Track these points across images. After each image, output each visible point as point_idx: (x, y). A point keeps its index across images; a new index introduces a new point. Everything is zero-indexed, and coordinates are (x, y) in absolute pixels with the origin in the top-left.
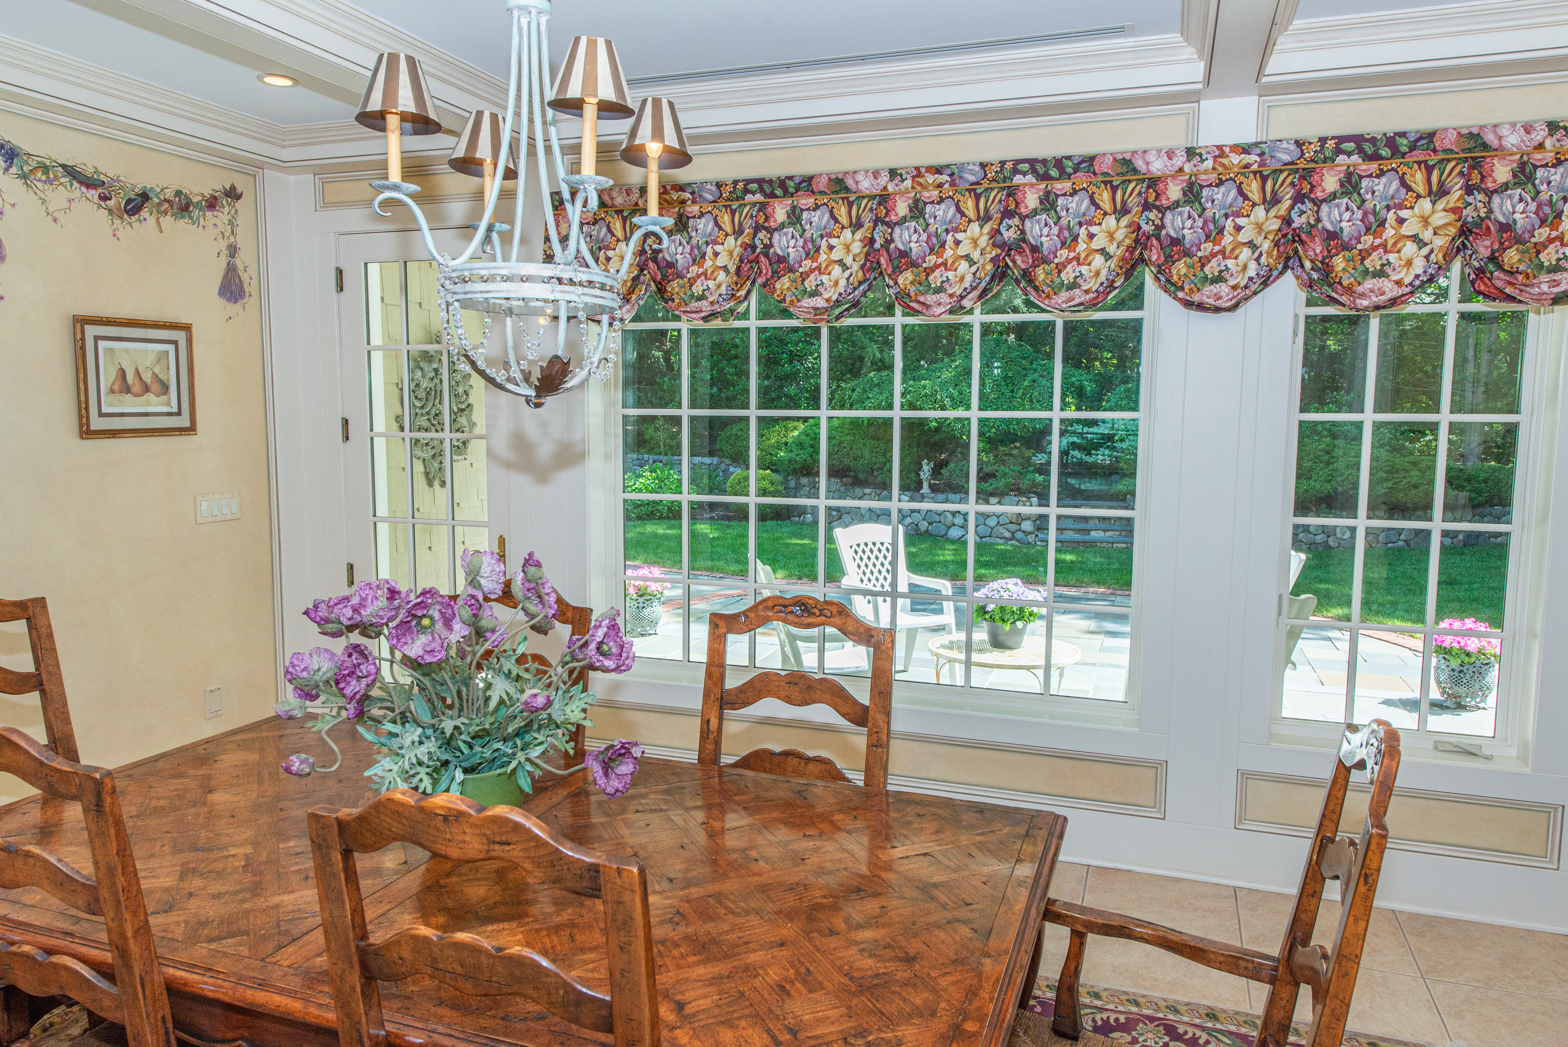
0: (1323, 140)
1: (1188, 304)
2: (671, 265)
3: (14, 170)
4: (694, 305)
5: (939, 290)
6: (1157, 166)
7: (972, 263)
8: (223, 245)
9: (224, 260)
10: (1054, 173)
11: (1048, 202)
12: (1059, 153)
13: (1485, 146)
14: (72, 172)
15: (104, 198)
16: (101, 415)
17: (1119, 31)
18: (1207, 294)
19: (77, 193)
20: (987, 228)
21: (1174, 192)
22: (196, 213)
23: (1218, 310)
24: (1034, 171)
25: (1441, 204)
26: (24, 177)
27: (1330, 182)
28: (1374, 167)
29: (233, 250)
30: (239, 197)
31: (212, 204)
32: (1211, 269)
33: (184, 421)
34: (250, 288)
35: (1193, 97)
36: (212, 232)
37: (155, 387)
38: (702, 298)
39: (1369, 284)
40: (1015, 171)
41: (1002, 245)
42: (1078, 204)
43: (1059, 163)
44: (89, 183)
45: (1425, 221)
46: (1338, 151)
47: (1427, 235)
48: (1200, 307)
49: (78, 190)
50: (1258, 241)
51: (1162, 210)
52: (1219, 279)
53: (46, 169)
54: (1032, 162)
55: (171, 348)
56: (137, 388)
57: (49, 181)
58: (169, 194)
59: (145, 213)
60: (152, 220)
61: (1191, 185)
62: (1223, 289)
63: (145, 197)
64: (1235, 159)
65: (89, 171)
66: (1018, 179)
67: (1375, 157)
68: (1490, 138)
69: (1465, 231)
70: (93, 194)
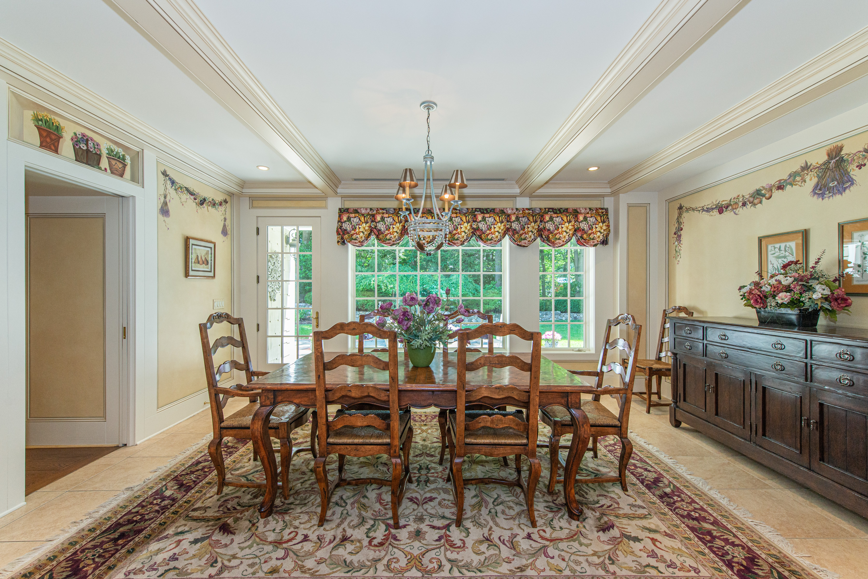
0: (545, 209)
1: (518, 245)
2: (380, 230)
3: (173, 187)
4: (388, 241)
5: (457, 239)
6: (509, 212)
7: (466, 233)
8: (223, 217)
9: (223, 222)
10: (485, 212)
11: (484, 219)
12: (486, 207)
13: (578, 212)
14: (187, 189)
15: (195, 199)
16: (192, 270)
17: (503, 180)
18: (523, 243)
19: (188, 197)
20: (469, 224)
21: (513, 218)
22: (217, 207)
23: (524, 246)
24: (480, 211)
25: (570, 224)
26: (176, 190)
27: (547, 218)
28: (556, 215)
29: (225, 219)
30: (227, 203)
31: (221, 204)
32: (523, 237)
33: (211, 274)
34: (229, 232)
35: (515, 197)
36: (221, 213)
37: (205, 262)
38: (390, 240)
39: (557, 241)
40: (476, 211)
41: (473, 229)
42: (491, 220)
43: (486, 209)
44: (192, 194)
45: (567, 228)
46: (549, 211)
47: (568, 231)
48: (520, 246)
49: (189, 196)
50: (533, 230)
51: (511, 222)
52: (525, 239)
53: (181, 188)
54: (480, 209)
55: (209, 249)
56: (201, 262)
57: (182, 192)
58: (211, 200)
59: (204, 205)
60: (206, 207)
61: (517, 217)
62: (526, 241)
63: (205, 200)
64: (527, 211)
65: (192, 190)
66: (476, 213)
67: (556, 213)
68: (578, 210)
69: (575, 230)
70: (192, 197)
